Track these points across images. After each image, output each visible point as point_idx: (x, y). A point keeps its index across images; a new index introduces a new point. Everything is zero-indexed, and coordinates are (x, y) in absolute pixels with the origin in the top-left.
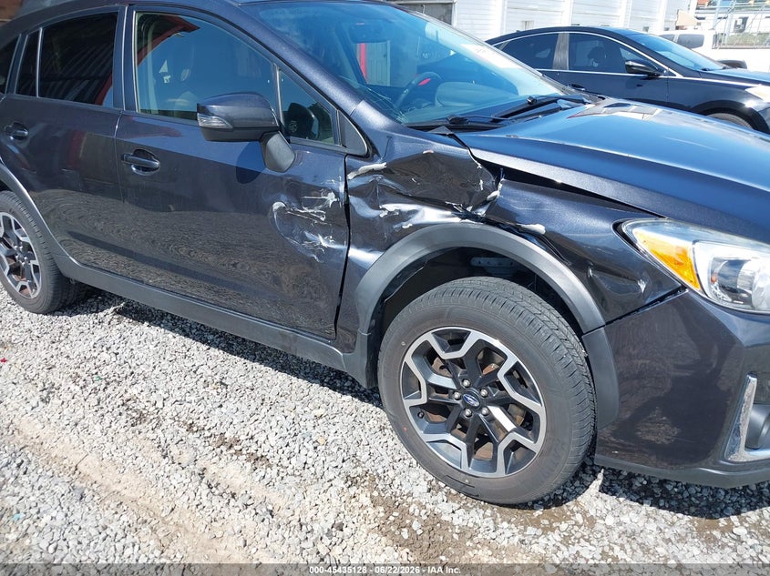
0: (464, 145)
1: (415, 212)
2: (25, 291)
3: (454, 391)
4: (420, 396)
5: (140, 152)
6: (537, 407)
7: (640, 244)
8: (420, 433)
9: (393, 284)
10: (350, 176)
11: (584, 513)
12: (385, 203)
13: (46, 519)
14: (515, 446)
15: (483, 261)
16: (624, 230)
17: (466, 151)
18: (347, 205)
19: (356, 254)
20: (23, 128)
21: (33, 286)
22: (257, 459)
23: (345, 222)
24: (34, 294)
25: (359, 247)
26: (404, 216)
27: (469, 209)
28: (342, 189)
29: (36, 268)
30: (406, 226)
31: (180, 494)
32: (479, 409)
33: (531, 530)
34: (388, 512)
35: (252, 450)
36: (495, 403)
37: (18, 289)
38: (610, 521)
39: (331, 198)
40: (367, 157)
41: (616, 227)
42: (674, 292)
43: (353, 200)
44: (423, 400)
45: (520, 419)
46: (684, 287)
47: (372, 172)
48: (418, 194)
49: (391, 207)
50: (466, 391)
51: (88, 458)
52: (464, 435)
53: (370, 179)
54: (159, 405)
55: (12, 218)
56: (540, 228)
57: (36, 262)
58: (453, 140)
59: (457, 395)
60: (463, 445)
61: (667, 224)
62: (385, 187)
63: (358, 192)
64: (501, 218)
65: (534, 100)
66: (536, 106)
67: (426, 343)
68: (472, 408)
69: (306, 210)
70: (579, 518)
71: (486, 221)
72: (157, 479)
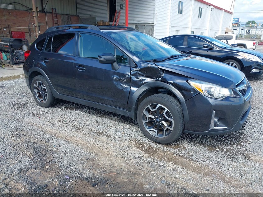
0: (156, 65)
1: (146, 79)
2: (42, 101)
3: (154, 119)
4: (146, 120)
5: (80, 66)
6: (172, 120)
7: (191, 84)
8: (146, 129)
9: (140, 95)
10: (131, 71)
11: (184, 147)
12: (139, 77)
13: (62, 147)
14: (167, 130)
15: (160, 90)
16: (188, 82)
17: (157, 66)
18: (131, 78)
19: (132, 89)
20: (47, 60)
21: (45, 100)
22: (108, 136)
23: (130, 82)
24: (44, 102)
25: (133, 87)
26: (143, 80)
27: (157, 78)
28: (130, 74)
29: (46, 95)
30: (144, 82)
31: (91, 142)
32: (160, 122)
33: (171, 149)
34: (139, 145)
35: (107, 135)
36: (163, 120)
37: (40, 101)
38: (189, 148)
39: (127, 76)
40: (136, 67)
41: (187, 81)
42: (198, 94)
43: (132, 76)
44: (147, 121)
45: (169, 124)
46: (200, 93)
47: (136, 70)
48: (146, 75)
49: (140, 78)
50: (157, 118)
51: (68, 136)
52: (156, 129)
53: (136, 72)
54: (82, 126)
55: (41, 82)
56: (172, 82)
57: (47, 94)
58: (154, 64)
59: (155, 119)
60: (156, 131)
61: (197, 81)
62: (139, 74)
63: (133, 75)
64: (164, 80)
65: (173, 56)
66: (173, 57)
67: (148, 108)
68: (158, 122)
69: (121, 79)
70: (182, 147)
71: (161, 81)
72: (85, 140)
